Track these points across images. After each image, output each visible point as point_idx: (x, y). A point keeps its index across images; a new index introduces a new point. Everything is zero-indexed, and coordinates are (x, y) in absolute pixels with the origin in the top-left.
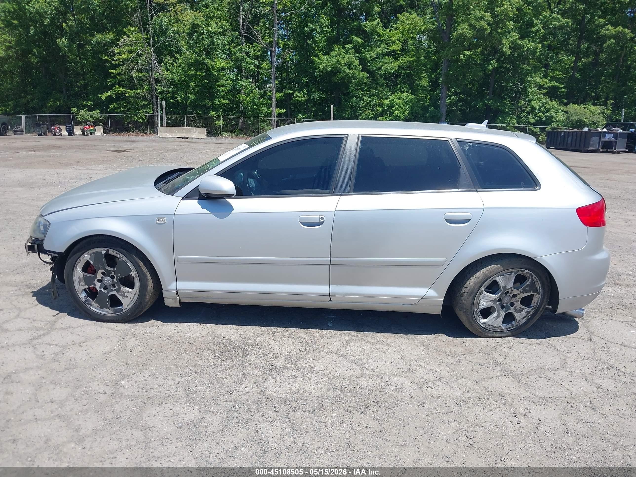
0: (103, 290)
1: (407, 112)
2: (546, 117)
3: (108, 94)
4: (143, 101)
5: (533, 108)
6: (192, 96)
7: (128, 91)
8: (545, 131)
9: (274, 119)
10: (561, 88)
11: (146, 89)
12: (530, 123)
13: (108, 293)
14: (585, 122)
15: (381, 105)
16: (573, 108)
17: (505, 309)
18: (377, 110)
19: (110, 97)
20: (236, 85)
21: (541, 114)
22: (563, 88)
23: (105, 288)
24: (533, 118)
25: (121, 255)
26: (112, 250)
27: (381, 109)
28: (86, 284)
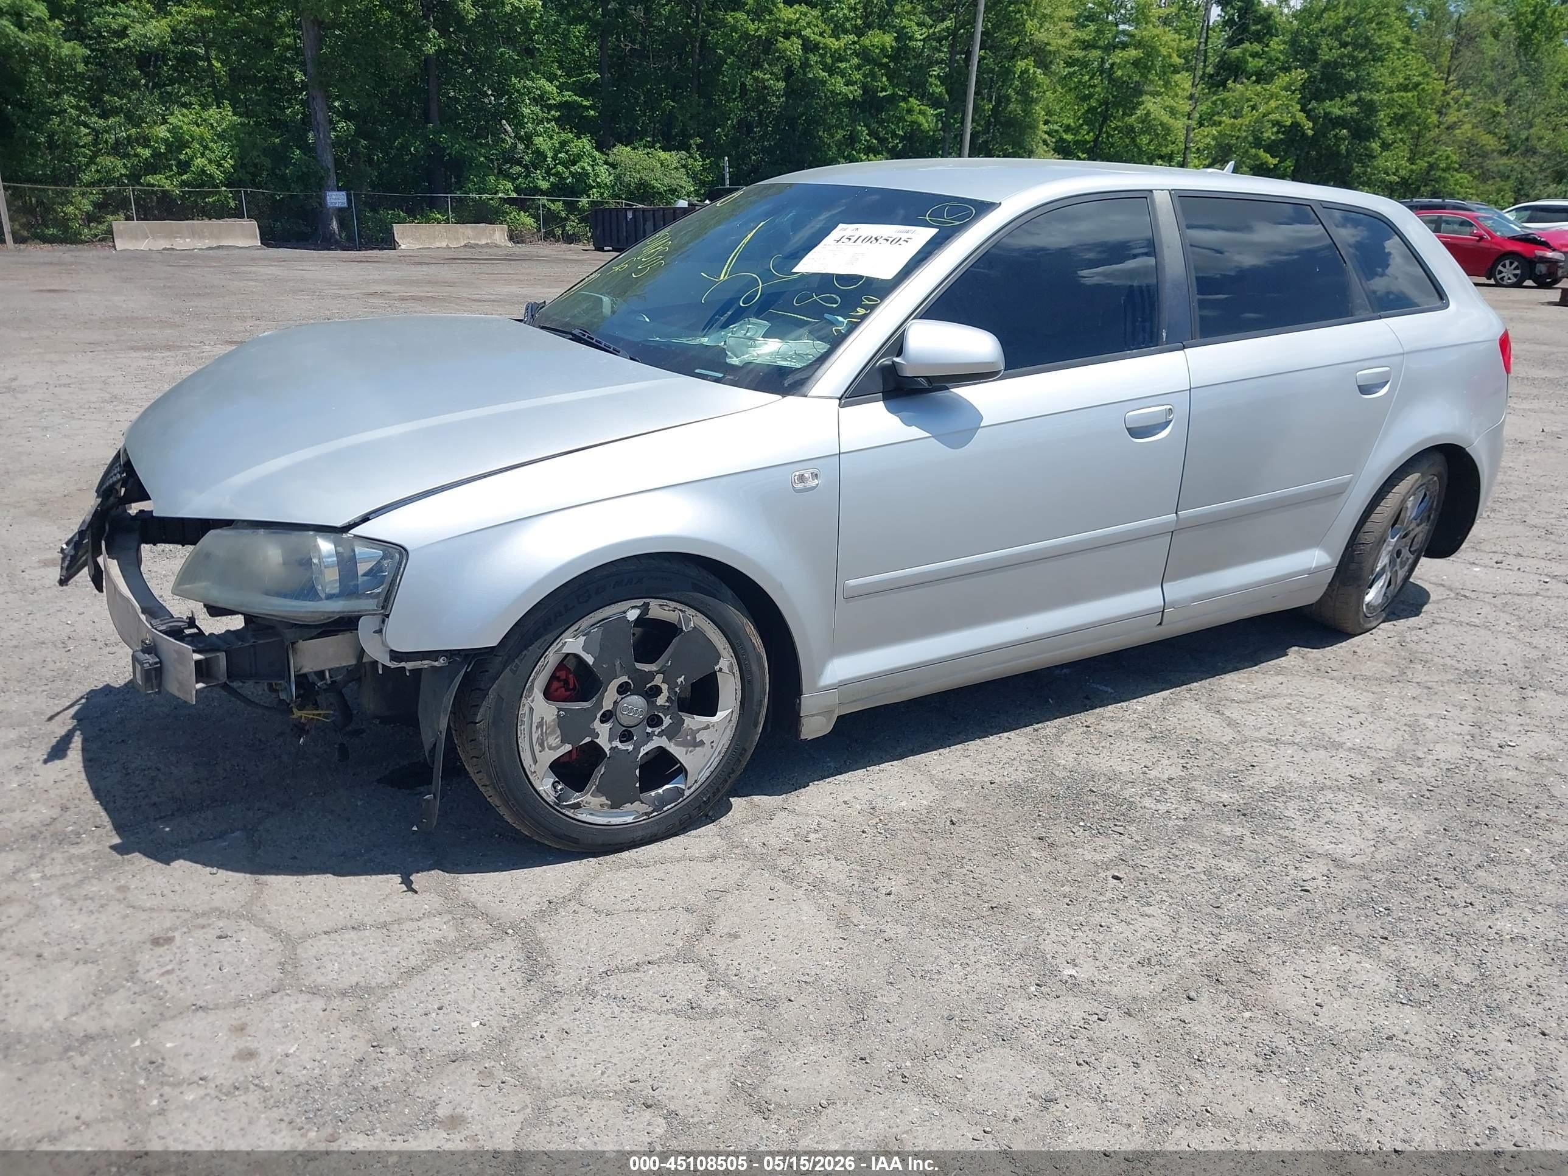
0: (620, 746)
1: (232, 162)
2: (573, 175)
5: (540, 155)
8: (577, 209)
10: (587, 108)
12: (538, 191)
13: (637, 749)
14: (654, 187)
15: (145, 141)
16: (622, 153)
18: (136, 155)
21: (560, 168)
22: (591, 107)
23: (626, 736)
24: (544, 179)
25: (690, 612)
26: (661, 602)
27: (147, 153)
28: (563, 742)
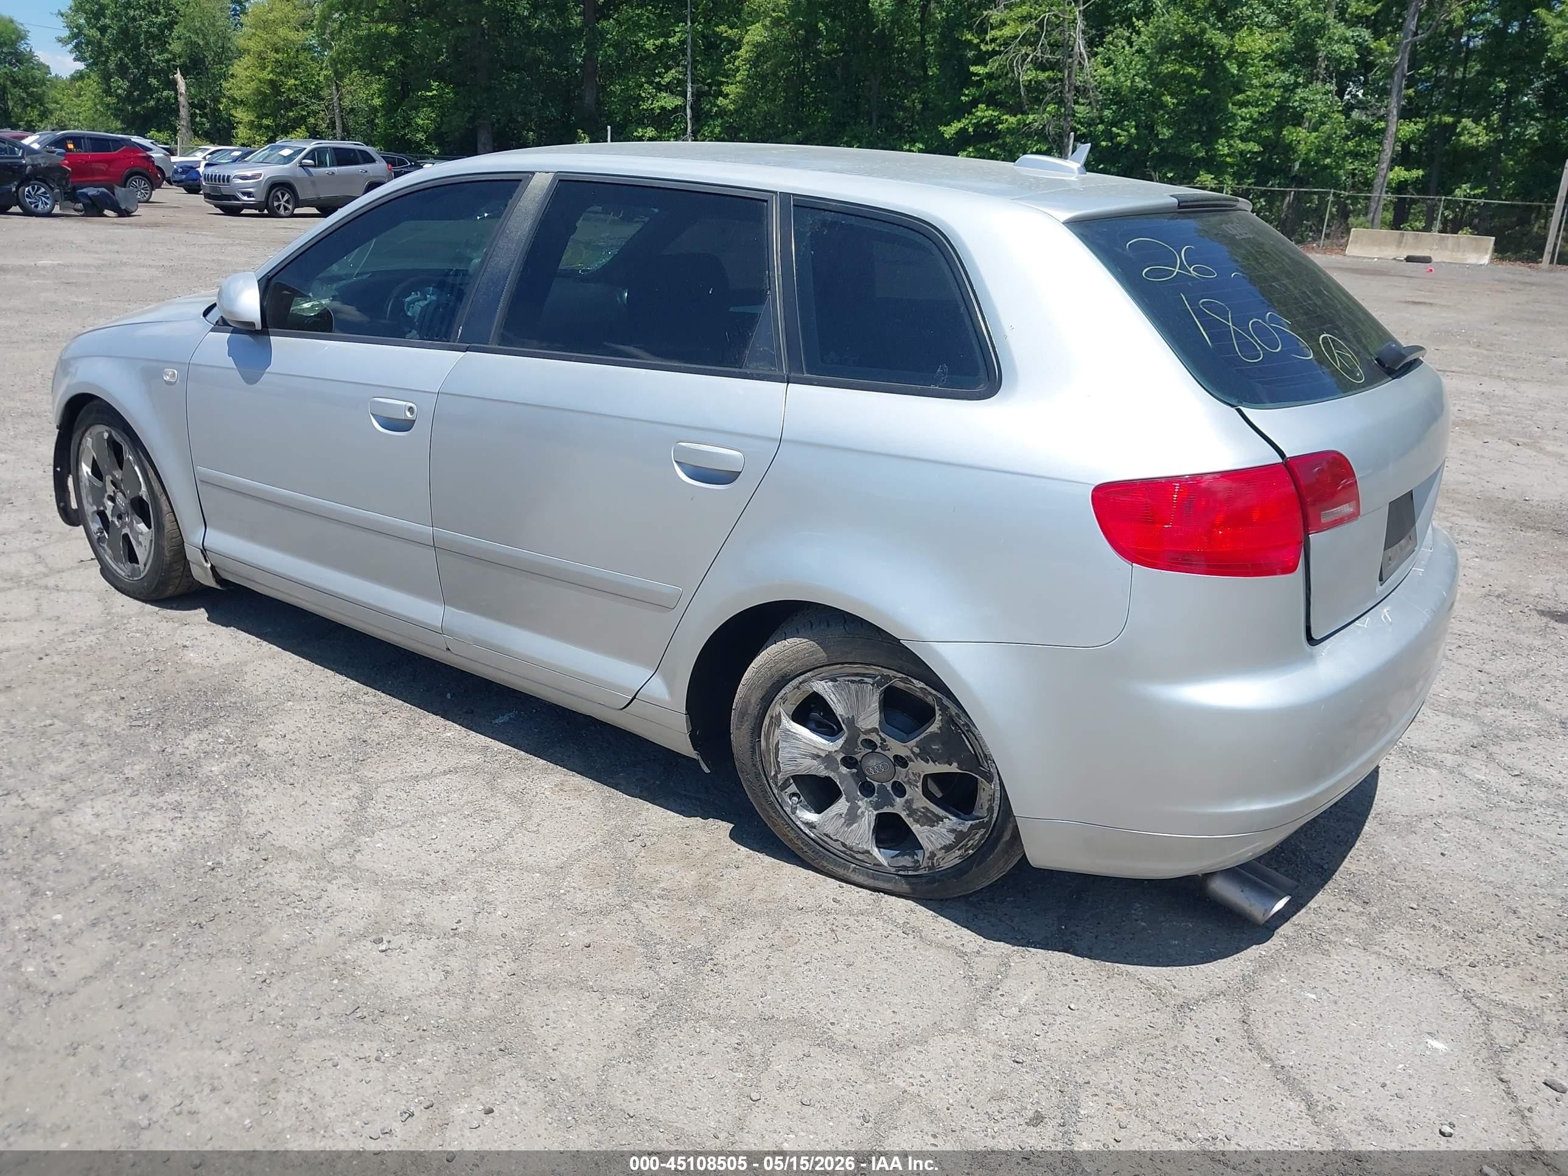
0: (116, 521)
3: (960, 125)
4: (1038, 142)
6: (1166, 133)
7: (1005, 117)
9: (1381, 196)
11: (1049, 113)
13: (121, 529)
17: (874, 798)
19: (963, 131)
20: (1288, 100)
23: (120, 517)
25: (126, 447)
26: (115, 432)
28: (94, 502)
